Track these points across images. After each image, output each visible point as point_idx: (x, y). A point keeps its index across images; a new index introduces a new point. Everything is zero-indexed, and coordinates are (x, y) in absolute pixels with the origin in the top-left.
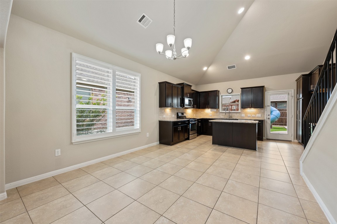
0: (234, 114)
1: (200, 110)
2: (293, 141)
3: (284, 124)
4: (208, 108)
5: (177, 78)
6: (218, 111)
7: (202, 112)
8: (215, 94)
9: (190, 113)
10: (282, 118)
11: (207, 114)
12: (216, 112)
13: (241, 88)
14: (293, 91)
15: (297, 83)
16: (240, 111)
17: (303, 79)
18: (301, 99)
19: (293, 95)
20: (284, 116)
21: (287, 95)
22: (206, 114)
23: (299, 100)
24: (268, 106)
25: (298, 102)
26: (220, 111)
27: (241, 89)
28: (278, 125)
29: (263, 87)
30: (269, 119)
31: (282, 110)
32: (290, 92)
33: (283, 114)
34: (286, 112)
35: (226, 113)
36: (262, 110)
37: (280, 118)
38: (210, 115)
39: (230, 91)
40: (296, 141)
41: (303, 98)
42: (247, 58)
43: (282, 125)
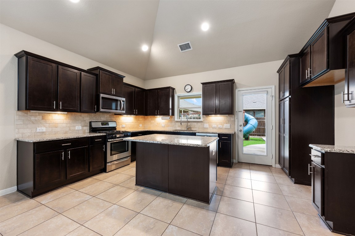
0: (193, 124)
2: (274, 166)
3: (262, 134)
5: (90, 60)
6: (172, 119)
8: (168, 92)
10: (260, 127)
12: (170, 121)
13: (202, 83)
14: (273, 88)
15: (279, 74)
16: (201, 119)
17: (290, 63)
18: (288, 99)
19: (274, 95)
20: (261, 125)
21: (265, 95)
22: (157, 123)
23: (282, 101)
24: (239, 112)
25: (282, 104)
26: (176, 120)
27: (202, 85)
28: (255, 135)
29: (232, 81)
30: (241, 131)
31: (260, 119)
32: (269, 90)
33: (261, 123)
34: (264, 120)
35: (181, 123)
36: (231, 118)
37: (258, 127)
38: (163, 125)
39: (189, 88)
40: (278, 166)
41: (290, 97)
42: (205, 27)
43: (260, 135)
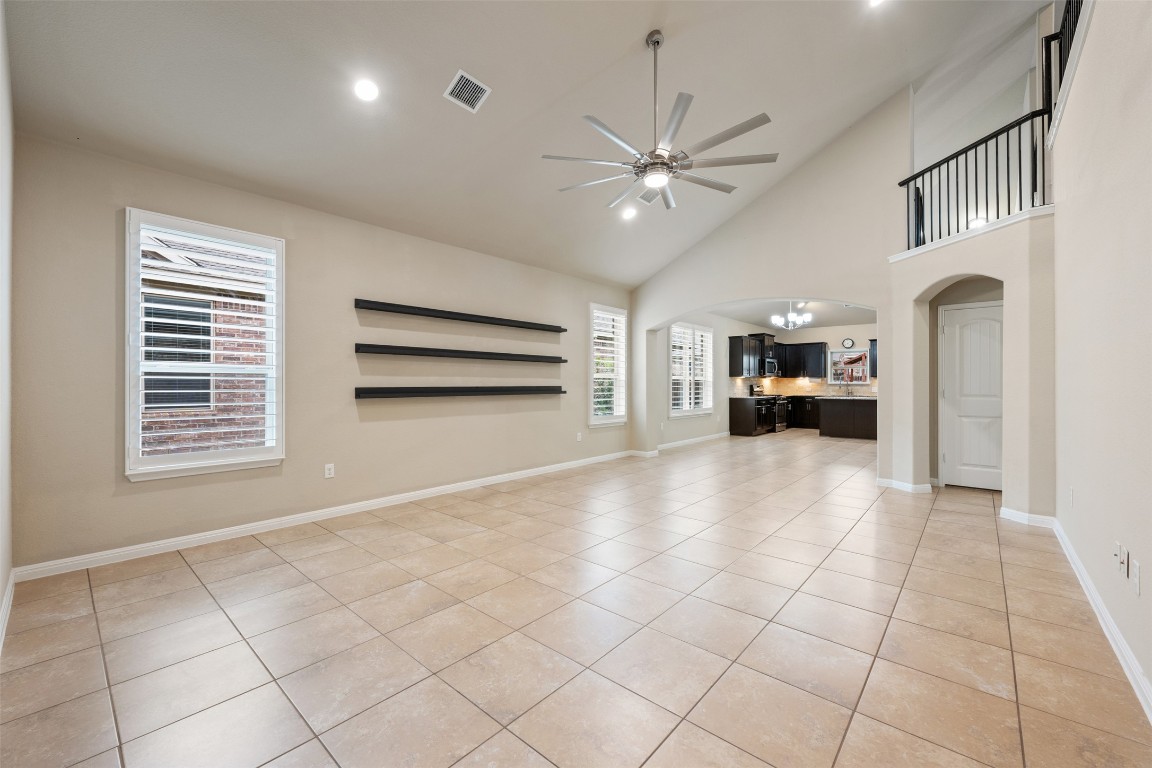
0: (856, 388)
1: (786, 380)
4: (804, 376)
6: (824, 382)
7: (790, 385)
8: (820, 348)
9: (768, 386)
11: (801, 388)
12: (821, 385)
16: (868, 382)
26: (829, 382)
35: (840, 386)
38: (808, 389)
39: (848, 343)
